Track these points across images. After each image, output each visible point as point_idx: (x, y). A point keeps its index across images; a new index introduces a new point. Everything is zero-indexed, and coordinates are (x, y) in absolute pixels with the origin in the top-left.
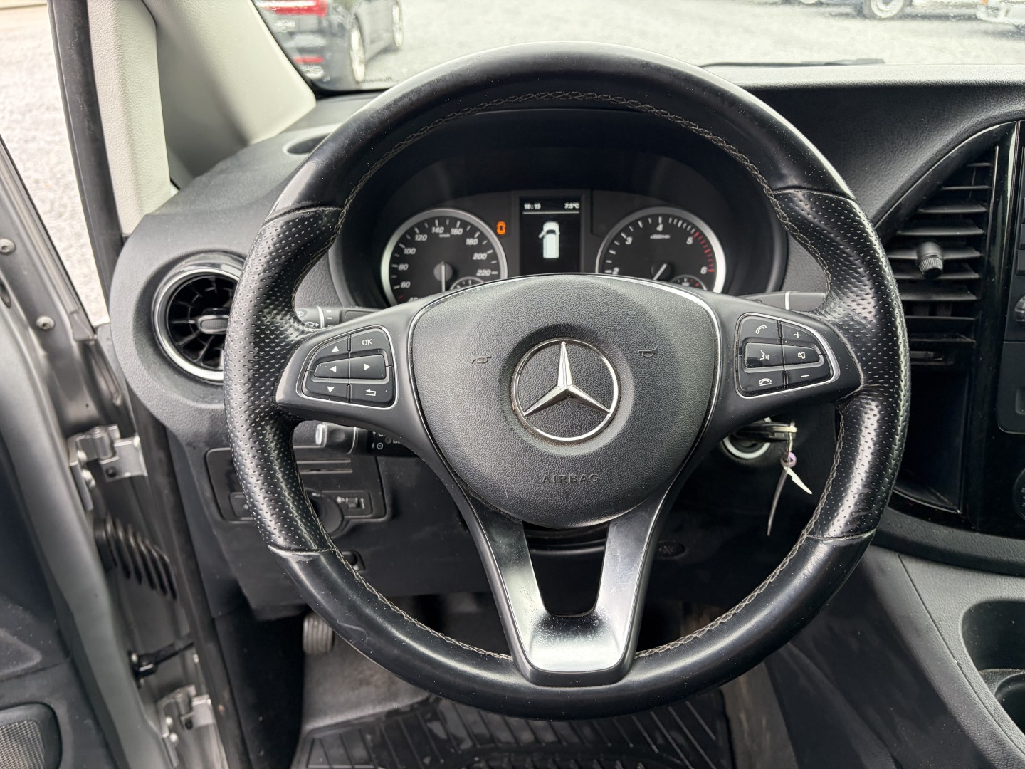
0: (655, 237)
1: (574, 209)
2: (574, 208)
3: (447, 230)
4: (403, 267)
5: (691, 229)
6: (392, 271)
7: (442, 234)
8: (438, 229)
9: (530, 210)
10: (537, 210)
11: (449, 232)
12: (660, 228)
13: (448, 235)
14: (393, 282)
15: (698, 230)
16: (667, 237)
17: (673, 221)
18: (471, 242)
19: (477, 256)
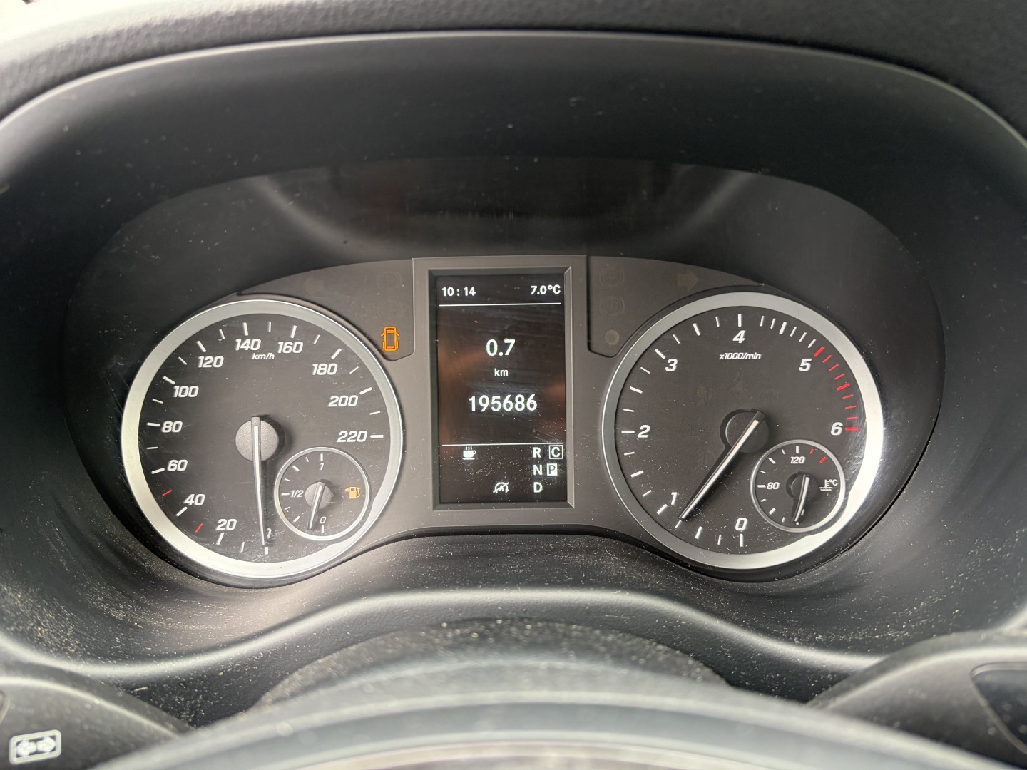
0: (729, 356)
1: (550, 295)
2: (550, 292)
3: (270, 345)
4: (170, 427)
5: (807, 340)
6: (147, 436)
7: (257, 352)
8: (248, 341)
9: (454, 300)
10: (470, 299)
11: (274, 349)
12: (740, 337)
13: (271, 356)
14: (148, 462)
15: (822, 341)
16: (756, 356)
17: (768, 322)
18: (320, 369)
19: (336, 401)
